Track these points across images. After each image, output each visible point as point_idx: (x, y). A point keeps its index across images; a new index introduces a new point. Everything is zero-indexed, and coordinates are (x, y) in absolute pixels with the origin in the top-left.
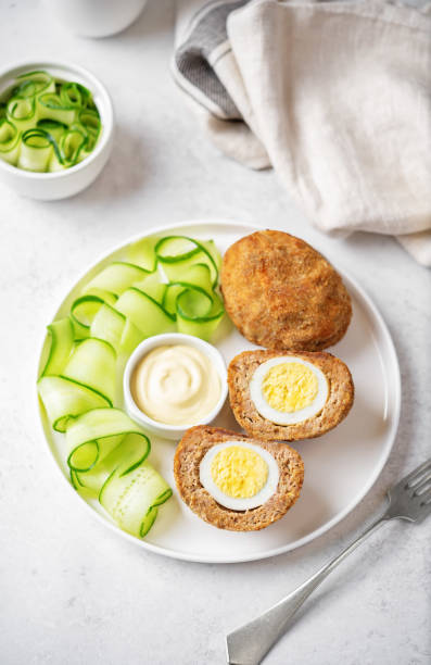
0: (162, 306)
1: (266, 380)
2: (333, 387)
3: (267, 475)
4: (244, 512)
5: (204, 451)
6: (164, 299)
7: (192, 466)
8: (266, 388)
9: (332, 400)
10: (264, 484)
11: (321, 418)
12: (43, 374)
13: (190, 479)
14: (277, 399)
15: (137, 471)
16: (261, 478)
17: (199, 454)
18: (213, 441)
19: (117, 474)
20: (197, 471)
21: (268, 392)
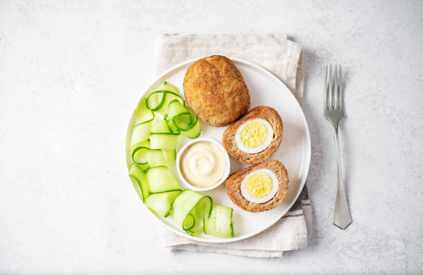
0: (171, 133)
1: (242, 139)
2: (271, 122)
3: (270, 178)
4: (273, 199)
5: (239, 188)
6: (170, 130)
7: (241, 197)
8: (245, 142)
9: (275, 127)
10: (272, 182)
11: (276, 137)
12: (144, 200)
13: (243, 202)
14: (252, 143)
15: (213, 212)
16: (269, 181)
17: (238, 191)
18: (239, 182)
19: (206, 219)
20: (243, 198)
21: (247, 143)
